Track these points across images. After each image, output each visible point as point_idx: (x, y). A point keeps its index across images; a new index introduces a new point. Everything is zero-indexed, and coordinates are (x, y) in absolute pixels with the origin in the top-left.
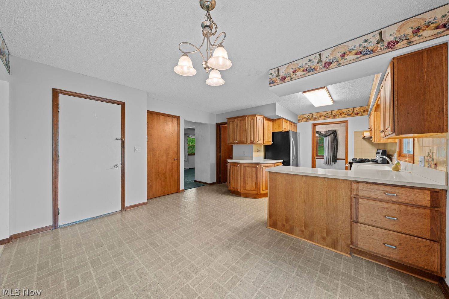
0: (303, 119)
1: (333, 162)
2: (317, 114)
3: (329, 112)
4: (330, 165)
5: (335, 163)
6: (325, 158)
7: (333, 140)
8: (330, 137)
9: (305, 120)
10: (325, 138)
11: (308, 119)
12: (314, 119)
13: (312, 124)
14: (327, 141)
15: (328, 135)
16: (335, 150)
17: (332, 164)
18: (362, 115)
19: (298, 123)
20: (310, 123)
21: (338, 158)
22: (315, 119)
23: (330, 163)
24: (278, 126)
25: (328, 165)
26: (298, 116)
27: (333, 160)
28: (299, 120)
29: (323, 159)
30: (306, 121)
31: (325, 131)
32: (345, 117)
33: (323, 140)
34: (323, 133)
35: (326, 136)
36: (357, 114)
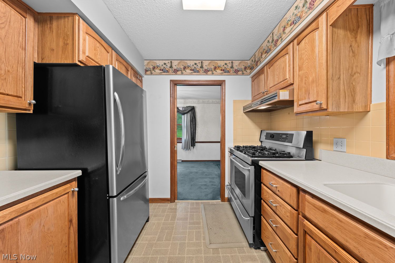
0: (154, 68)
1: (192, 146)
2: (180, 62)
3: (198, 61)
4: (188, 150)
5: (194, 148)
6: (183, 141)
7: (191, 119)
8: (189, 115)
9: (157, 71)
10: (183, 116)
11: (164, 71)
12: (174, 72)
13: (171, 81)
14: (185, 120)
15: (186, 112)
16: (194, 131)
17: (191, 149)
18: (243, 74)
19: (145, 76)
20: (167, 79)
21: (196, 141)
22: (176, 71)
23: (188, 148)
24: (61, 44)
25: (186, 150)
26: (146, 62)
27: (191, 143)
28: (146, 71)
29: (181, 142)
30: (160, 74)
31: (183, 108)
32: (221, 74)
33: (181, 118)
34: (181, 109)
35: (184, 114)
36: (236, 72)
